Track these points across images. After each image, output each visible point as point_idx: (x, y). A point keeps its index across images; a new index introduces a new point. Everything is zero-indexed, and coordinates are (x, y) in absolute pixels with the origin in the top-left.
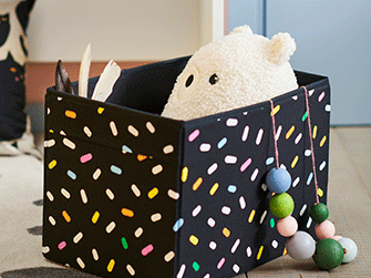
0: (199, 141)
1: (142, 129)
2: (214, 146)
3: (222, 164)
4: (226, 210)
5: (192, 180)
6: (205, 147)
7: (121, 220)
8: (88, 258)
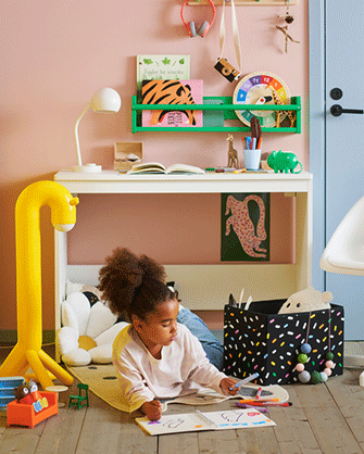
0: (274, 324)
1: (254, 319)
2: (282, 327)
3: (286, 334)
4: (289, 354)
5: (272, 339)
6: (278, 327)
7: (248, 355)
8: (237, 372)
